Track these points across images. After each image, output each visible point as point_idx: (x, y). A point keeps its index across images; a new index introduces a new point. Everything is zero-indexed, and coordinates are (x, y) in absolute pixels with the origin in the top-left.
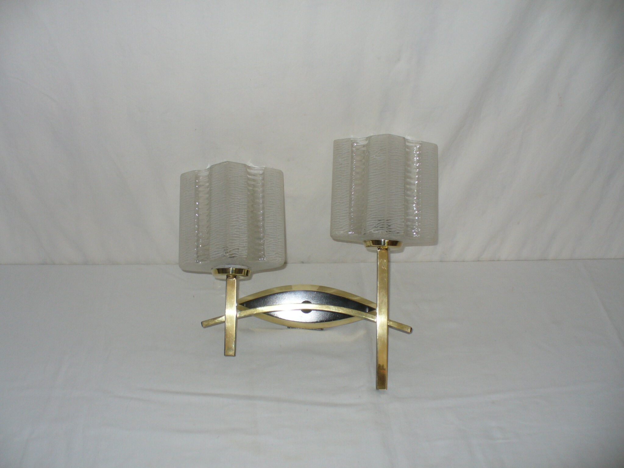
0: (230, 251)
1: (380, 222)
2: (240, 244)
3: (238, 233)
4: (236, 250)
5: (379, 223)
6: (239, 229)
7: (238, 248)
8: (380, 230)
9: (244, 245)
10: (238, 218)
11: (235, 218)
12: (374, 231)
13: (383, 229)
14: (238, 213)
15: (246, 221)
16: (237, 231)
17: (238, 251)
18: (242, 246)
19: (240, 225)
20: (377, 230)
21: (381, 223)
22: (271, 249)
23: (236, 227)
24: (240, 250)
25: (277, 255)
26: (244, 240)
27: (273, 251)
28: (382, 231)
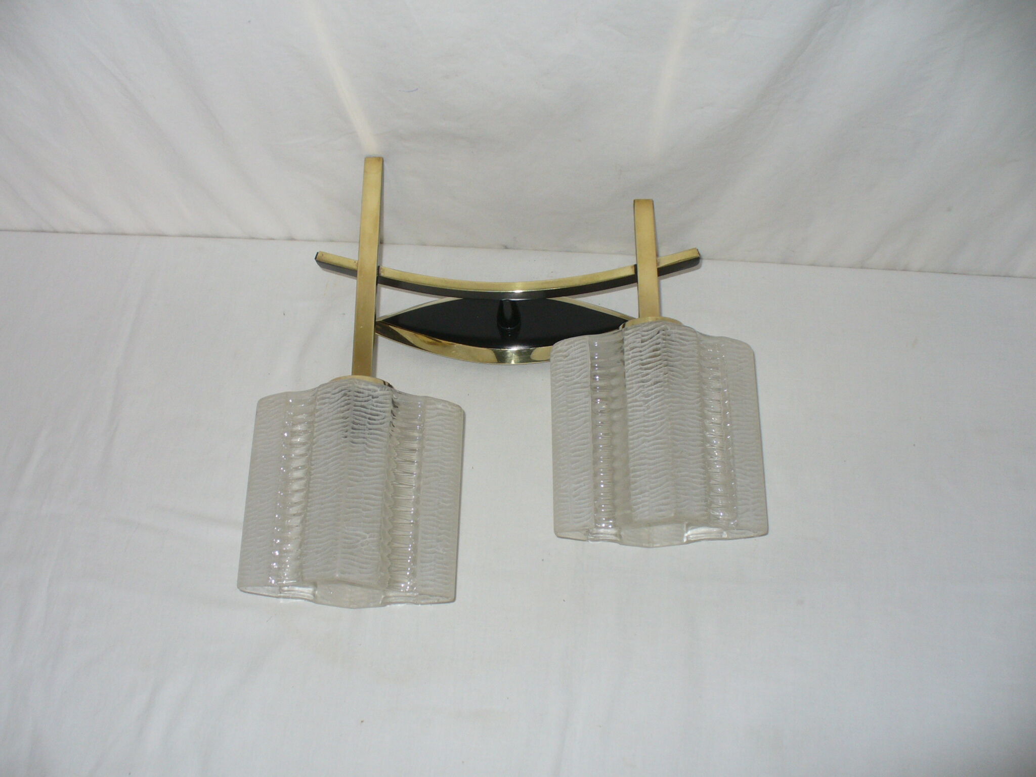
0: (658, 333)
1: (363, 403)
2: (641, 352)
3: (645, 372)
4: (646, 338)
5: (366, 403)
6: (643, 382)
7: (643, 344)
8: (363, 389)
9: (631, 352)
10: (646, 402)
11: (652, 399)
12: (375, 391)
13: (356, 389)
14: (646, 412)
15: (629, 400)
16: (647, 374)
17: (643, 338)
18: (635, 350)
19: (641, 389)
20: (369, 390)
21: (362, 401)
22: (578, 361)
23: (649, 383)
24: (640, 340)
25: (565, 353)
26: (632, 362)
27: (575, 358)
28: (360, 386)
